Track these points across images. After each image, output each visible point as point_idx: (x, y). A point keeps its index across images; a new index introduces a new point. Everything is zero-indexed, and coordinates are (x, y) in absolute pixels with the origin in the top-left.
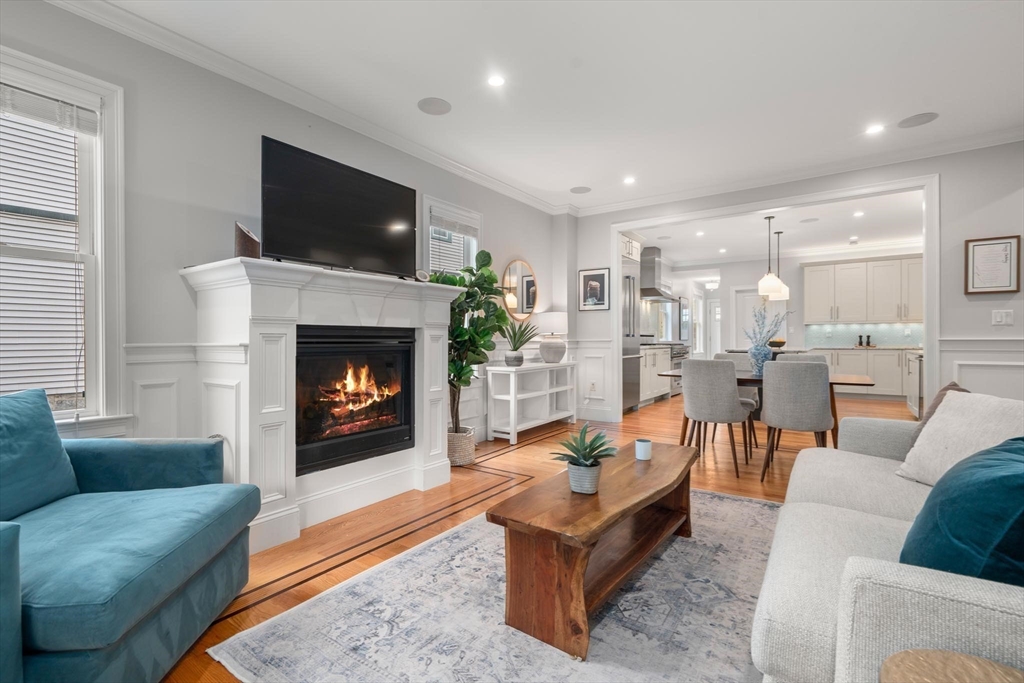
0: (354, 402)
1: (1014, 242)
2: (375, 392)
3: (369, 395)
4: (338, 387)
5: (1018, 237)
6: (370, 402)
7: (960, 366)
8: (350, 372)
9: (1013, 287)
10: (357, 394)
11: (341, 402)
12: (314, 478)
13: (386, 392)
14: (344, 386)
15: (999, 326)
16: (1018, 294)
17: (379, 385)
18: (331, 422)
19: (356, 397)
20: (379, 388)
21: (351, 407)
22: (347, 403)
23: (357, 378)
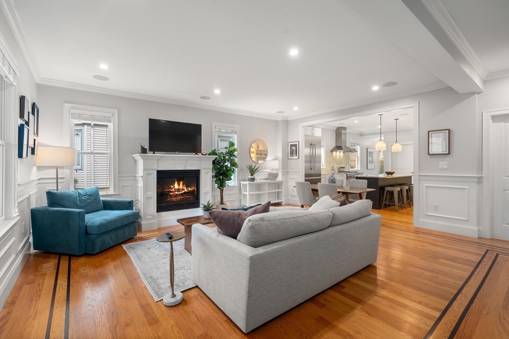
0: (178, 191)
1: (447, 131)
2: (186, 189)
3: (184, 190)
4: (172, 187)
5: (449, 130)
6: (183, 192)
7: (427, 186)
8: (176, 183)
9: (447, 152)
10: (179, 189)
11: (173, 191)
12: (163, 214)
13: (190, 189)
14: (174, 187)
15: (442, 169)
16: (449, 156)
17: (187, 187)
18: (169, 197)
19: (178, 190)
20: (187, 188)
21: (176, 193)
22: (175, 192)
23: (179, 185)
